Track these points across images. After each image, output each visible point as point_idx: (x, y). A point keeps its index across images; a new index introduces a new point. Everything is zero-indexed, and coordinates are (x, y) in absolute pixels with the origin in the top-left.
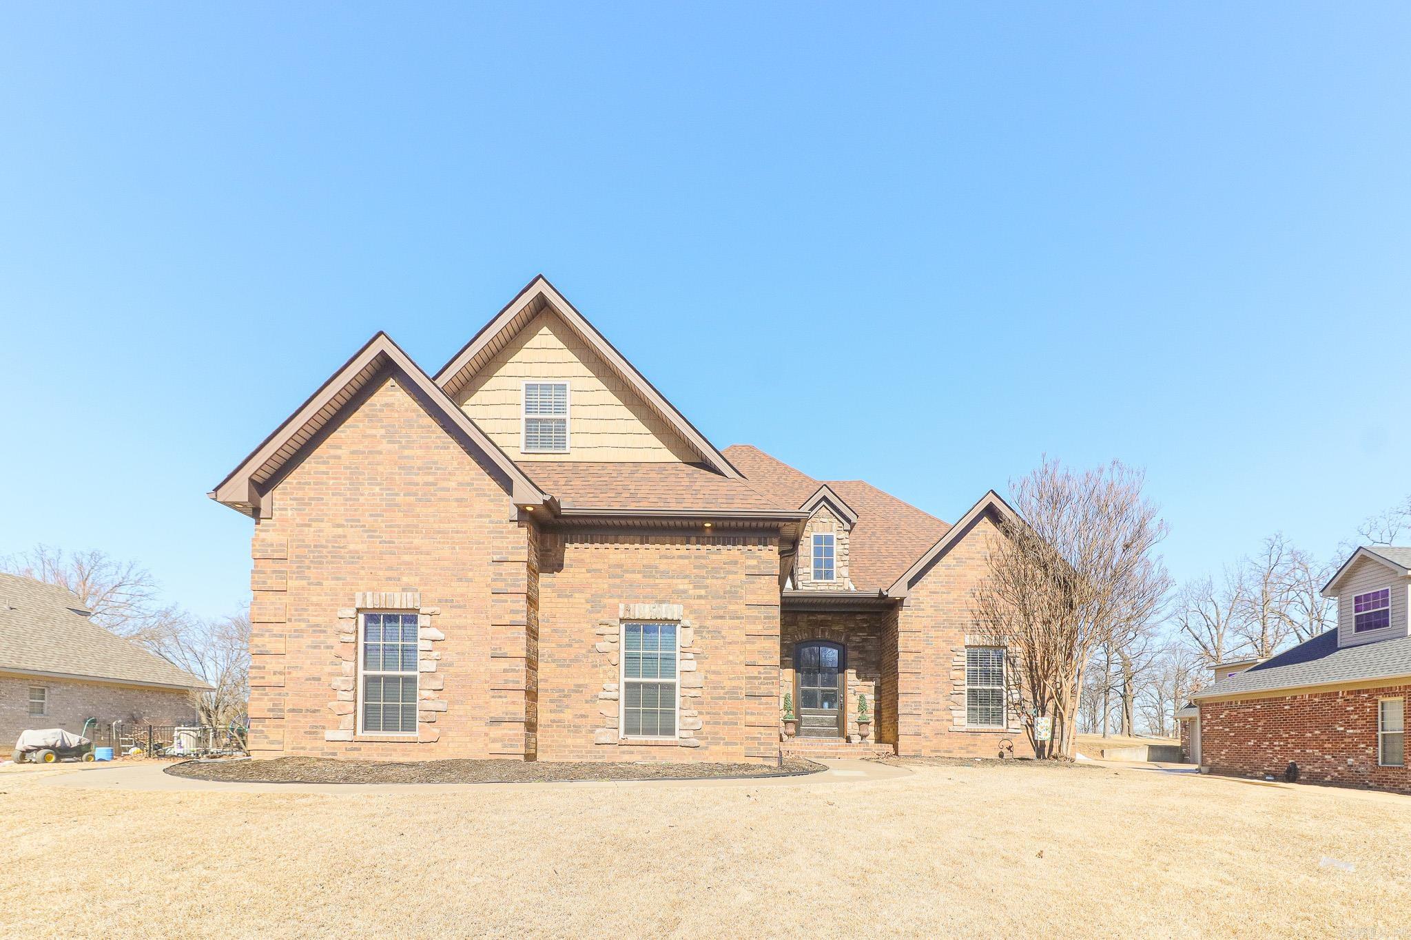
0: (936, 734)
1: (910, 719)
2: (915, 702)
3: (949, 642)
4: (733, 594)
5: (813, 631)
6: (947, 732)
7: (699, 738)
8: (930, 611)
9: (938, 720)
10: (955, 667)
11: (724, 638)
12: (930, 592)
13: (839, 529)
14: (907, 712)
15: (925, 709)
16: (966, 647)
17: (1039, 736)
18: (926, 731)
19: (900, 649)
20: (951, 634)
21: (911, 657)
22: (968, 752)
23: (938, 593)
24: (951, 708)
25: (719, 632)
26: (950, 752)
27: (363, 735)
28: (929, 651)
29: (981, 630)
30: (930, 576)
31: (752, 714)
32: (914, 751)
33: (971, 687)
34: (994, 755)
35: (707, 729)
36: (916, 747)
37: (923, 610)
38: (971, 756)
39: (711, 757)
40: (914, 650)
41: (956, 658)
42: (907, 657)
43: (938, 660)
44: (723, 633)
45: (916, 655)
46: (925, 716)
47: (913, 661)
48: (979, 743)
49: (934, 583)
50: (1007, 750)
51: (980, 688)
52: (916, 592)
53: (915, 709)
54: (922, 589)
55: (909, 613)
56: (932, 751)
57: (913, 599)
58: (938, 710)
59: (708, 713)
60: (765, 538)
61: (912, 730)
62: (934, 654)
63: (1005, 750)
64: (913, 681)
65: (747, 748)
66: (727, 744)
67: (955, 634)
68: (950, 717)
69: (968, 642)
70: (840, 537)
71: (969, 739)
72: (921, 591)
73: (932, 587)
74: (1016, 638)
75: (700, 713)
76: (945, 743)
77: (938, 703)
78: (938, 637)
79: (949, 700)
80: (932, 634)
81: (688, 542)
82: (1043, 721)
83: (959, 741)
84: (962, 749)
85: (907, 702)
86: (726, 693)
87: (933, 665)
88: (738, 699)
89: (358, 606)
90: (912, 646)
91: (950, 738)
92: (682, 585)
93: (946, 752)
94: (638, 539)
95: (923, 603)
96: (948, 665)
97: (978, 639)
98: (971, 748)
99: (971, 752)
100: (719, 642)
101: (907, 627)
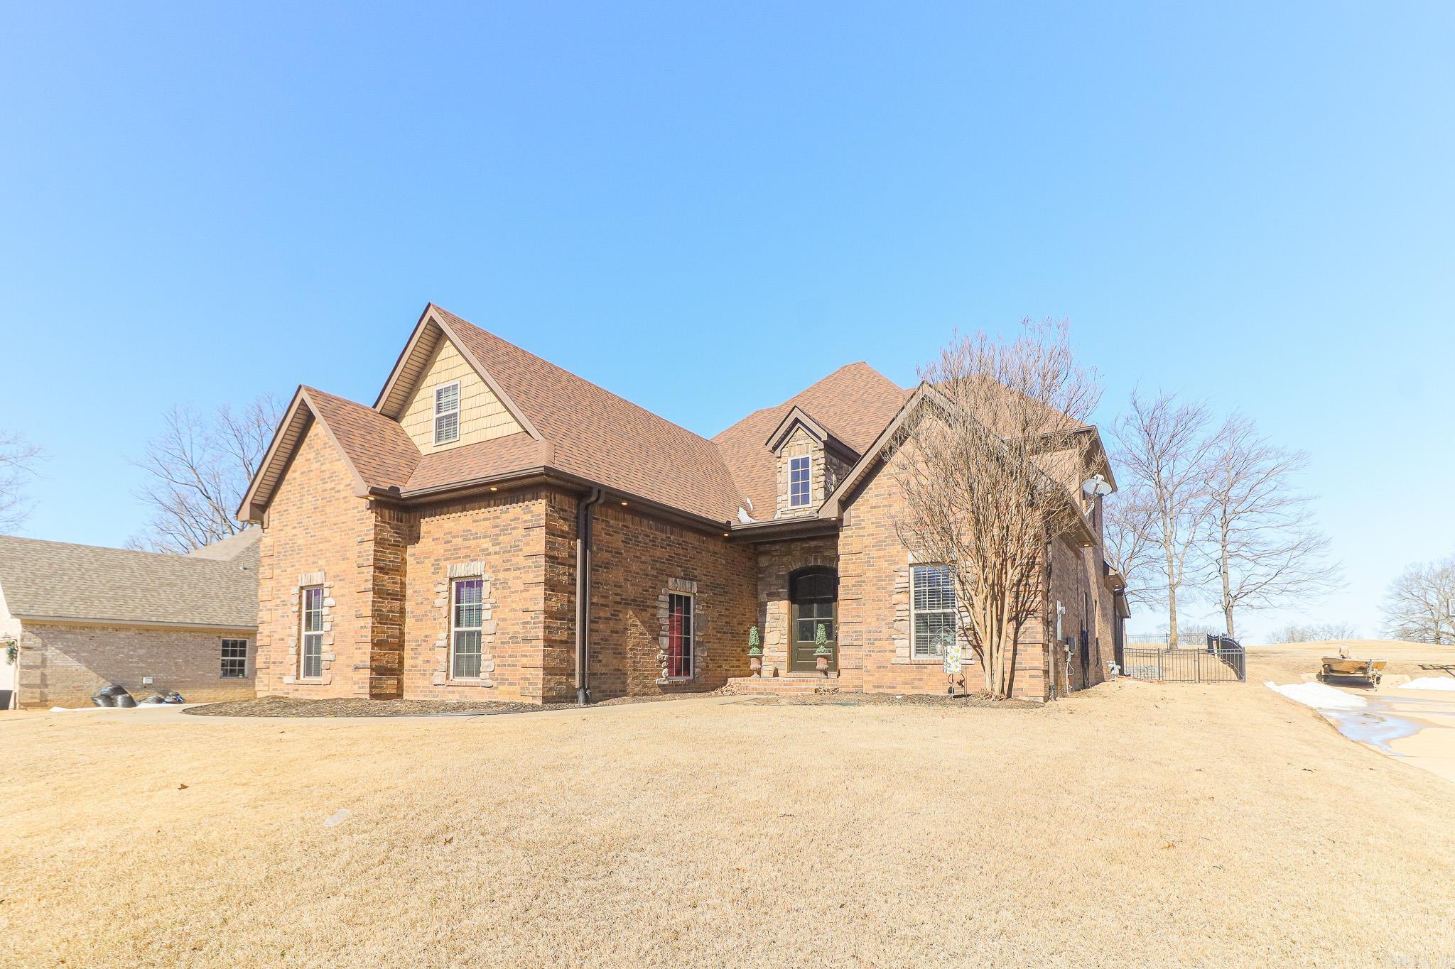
0: (878, 667)
1: (851, 651)
2: (856, 632)
3: (891, 561)
4: (517, 548)
5: (806, 558)
6: (889, 665)
7: (492, 679)
8: (871, 529)
9: (880, 652)
10: (897, 590)
11: (510, 588)
12: (871, 508)
13: (815, 449)
14: (847, 643)
15: (866, 640)
16: (910, 565)
17: (948, 669)
18: (869, 664)
19: (840, 574)
20: (895, 552)
21: (851, 581)
22: (913, 688)
23: (879, 507)
24: (894, 636)
25: (507, 583)
26: (893, 687)
27: (305, 679)
28: (870, 574)
29: (926, 544)
30: (871, 489)
31: (526, 656)
32: (856, 686)
33: (919, 612)
34: (942, 692)
35: (498, 671)
36: (858, 683)
37: (864, 528)
38: (916, 692)
39: (500, 697)
40: (854, 574)
41: (898, 580)
42: (848, 582)
43: (880, 583)
44: (510, 584)
45: (856, 579)
46: (866, 648)
47: (854, 586)
48: (925, 677)
49: (876, 496)
50: (957, 685)
51: (930, 612)
52: (857, 509)
53: (856, 640)
54: (863, 505)
55: (849, 533)
56: (874, 687)
57: (854, 517)
58: (880, 640)
59: (499, 657)
60: (537, 493)
61: (853, 663)
62: (876, 577)
63: (955, 686)
64: (854, 608)
65: (522, 688)
66: (510, 684)
67: (898, 552)
68: (892, 648)
69: (911, 560)
70: (815, 458)
71: (913, 673)
72: (861, 508)
73: (873, 501)
74: (967, 550)
75: (494, 657)
76: (888, 677)
77: (880, 632)
78: (879, 557)
79: (892, 627)
80: (874, 553)
81: (489, 506)
82: (952, 650)
83: (903, 674)
84: (906, 683)
85: (847, 632)
86: (510, 638)
87: (874, 588)
88: (517, 642)
89: (300, 585)
90: (852, 569)
91: (893, 672)
92: (486, 544)
93: (889, 687)
94: (460, 507)
95: (863, 520)
96: (890, 588)
97: (922, 556)
98: (916, 683)
99: (917, 688)
100: (506, 592)
101: (849, 549)
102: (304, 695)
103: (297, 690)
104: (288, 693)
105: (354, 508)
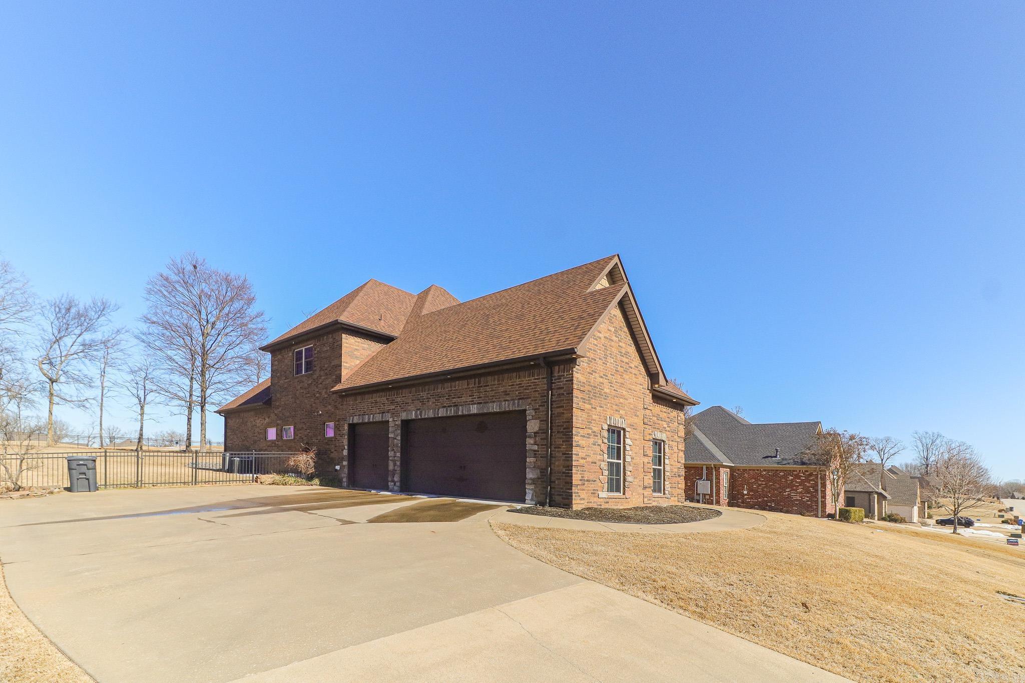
86: (674, 475)
102: (612, 506)
103: (607, 502)
104: (601, 505)
105: (640, 384)
